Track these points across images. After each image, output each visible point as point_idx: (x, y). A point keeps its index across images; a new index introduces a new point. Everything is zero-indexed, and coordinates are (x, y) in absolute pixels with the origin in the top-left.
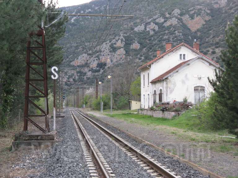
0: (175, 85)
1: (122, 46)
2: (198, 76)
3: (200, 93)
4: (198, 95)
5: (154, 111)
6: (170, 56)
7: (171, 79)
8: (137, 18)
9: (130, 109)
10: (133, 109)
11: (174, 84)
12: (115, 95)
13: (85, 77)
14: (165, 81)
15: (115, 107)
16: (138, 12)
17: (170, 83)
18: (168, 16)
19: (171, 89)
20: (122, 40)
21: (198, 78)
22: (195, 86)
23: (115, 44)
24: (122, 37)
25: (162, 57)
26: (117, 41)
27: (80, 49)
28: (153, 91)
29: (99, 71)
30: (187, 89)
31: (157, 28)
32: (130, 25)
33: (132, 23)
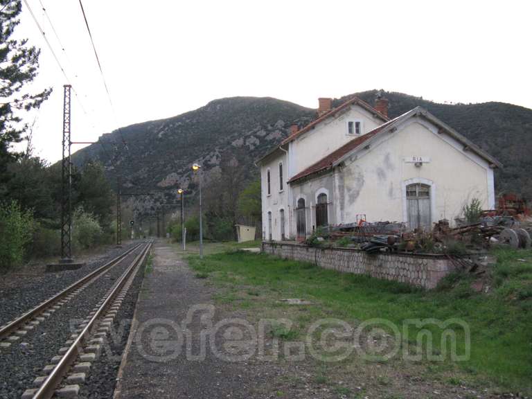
0: (361, 180)
1: (218, 163)
2: (414, 159)
3: (420, 201)
4: (416, 206)
5: (323, 250)
6: (329, 125)
7: (351, 167)
8: (234, 132)
9: (236, 239)
10: (244, 241)
11: (358, 179)
12: (211, 216)
13: (175, 200)
14: (336, 171)
15: (210, 236)
16: (235, 124)
17: (350, 177)
18: (270, 128)
19: (351, 192)
20: (217, 157)
21: (416, 164)
22: (407, 184)
23: (209, 161)
24: (217, 153)
25: (313, 127)
26: (211, 157)
27: (169, 167)
28: (294, 202)
29: (191, 193)
30: (391, 193)
31: (258, 142)
32: (226, 139)
33: (229, 138)
